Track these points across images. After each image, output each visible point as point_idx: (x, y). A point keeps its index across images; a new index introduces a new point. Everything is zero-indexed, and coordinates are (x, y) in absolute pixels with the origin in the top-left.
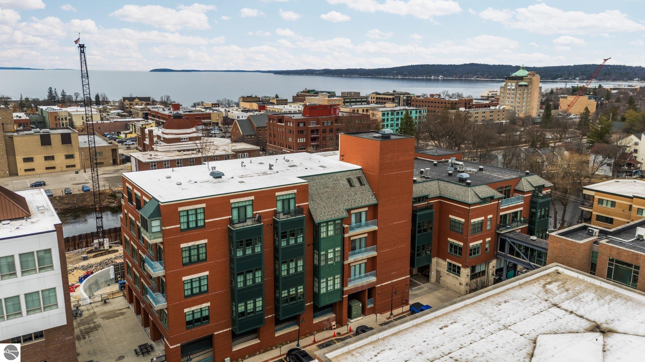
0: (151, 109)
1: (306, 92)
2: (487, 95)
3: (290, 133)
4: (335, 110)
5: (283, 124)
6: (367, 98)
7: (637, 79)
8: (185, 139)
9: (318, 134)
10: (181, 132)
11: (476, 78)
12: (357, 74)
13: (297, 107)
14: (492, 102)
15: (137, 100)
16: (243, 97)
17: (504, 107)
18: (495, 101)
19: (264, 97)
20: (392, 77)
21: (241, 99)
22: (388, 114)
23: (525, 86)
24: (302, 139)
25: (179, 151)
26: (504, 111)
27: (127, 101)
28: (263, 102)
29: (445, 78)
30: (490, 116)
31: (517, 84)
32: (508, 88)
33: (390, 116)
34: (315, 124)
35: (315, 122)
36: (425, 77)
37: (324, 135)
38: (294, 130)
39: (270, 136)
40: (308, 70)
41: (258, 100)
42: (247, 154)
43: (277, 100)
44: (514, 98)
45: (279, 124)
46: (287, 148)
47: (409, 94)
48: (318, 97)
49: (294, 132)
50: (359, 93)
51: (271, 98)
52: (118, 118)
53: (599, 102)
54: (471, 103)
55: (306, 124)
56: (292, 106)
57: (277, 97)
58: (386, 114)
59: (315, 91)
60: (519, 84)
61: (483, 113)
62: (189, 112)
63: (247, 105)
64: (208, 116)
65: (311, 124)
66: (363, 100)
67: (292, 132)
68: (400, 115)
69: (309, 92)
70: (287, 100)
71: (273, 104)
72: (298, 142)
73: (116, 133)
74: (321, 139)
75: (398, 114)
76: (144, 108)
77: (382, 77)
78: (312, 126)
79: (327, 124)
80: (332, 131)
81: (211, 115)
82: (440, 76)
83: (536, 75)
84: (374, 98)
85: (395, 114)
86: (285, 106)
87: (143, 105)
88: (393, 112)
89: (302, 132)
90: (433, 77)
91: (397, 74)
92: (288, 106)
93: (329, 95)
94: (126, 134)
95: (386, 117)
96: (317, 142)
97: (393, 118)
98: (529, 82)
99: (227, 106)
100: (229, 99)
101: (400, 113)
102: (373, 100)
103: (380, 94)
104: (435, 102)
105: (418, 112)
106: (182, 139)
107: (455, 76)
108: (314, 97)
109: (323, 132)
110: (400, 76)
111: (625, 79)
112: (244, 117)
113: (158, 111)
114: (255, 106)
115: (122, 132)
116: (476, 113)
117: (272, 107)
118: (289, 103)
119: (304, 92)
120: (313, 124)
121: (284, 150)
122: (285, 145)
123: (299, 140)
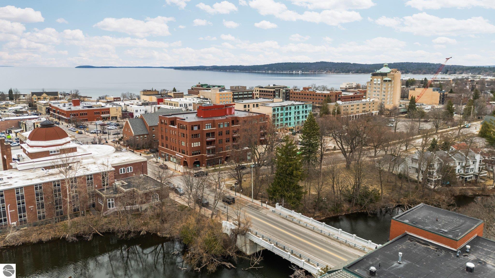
0: (52, 105)
1: (199, 86)
2: (345, 87)
3: (184, 136)
4: (231, 109)
5: (176, 127)
6: (252, 91)
7: (440, 73)
8: (55, 152)
9: (214, 137)
10: (50, 143)
11: (326, 72)
12: (238, 70)
13: (192, 100)
14: (356, 94)
15: (44, 95)
16: (144, 91)
17: (374, 99)
18: (358, 93)
19: (163, 90)
20: (264, 72)
21: (142, 93)
22: (278, 109)
23: (389, 81)
24: (197, 143)
25: (46, 168)
26: (373, 103)
27: (35, 96)
28: (161, 95)
29: (303, 72)
30: (363, 108)
31: (382, 79)
32: (375, 82)
33: (280, 111)
34: (210, 126)
35: (210, 124)
36: (288, 72)
37: (220, 137)
38: (188, 135)
39: (162, 137)
40: (200, 66)
41: (157, 93)
42: (131, 168)
43: (174, 94)
44: (380, 91)
45: (172, 126)
46: (180, 152)
47: (286, 87)
48: (210, 91)
49: (188, 136)
50: (246, 87)
51: (168, 92)
52: (13, 116)
53: (442, 94)
54: (340, 96)
55: (201, 127)
56: (188, 99)
57: (174, 90)
58: (276, 109)
59: (207, 85)
60: (384, 79)
61: (357, 105)
62: (88, 107)
63: (147, 98)
64: (107, 111)
65: (206, 127)
66: (249, 93)
67: (185, 136)
68: (289, 110)
69: (202, 86)
70: (183, 93)
71: (170, 97)
72: (193, 146)
73: (7, 131)
74: (217, 142)
75: (287, 109)
76: (47, 103)
77: (257, 71)
78: (208, 128)
79: (224, 126)
80: (229, 133)
81: (110, 109)
82: (300, 71)
83: (397, 71)
84: (258, 91)
85: (285, 109)
86: (182, 99)
87: (48, 100)
88: (282, 107)
89: (196, 136)
90: (294, 72)
91: (268, 70)
92: (184, 99)
93: (220, 88)
94: (16, 133)
95: (276, 112)
96: (213, 146)
97: (283, 113)
98: (392, 78)
99: (130, 99)
100: (131, 93)
101: (289, 108)
102: (257, 92)
103: (262, 88)
104: (311, 95)
105: (304, 106)
106: (51, 152)
107: (310, 71)
108: (206, 91)
109: (219, 134)
110: (270, 71)
111: (432, 72)
112: (142, 110)
113: (59, 107)
114: (154, 99)
115: (13, 131)
116: (352, 106)
117: (169, 100)
118: (185, 95)
119: (197, 86)
120: (208, 126)
121: (176, 154)
122: (178, 149)
123: (194, 145)
